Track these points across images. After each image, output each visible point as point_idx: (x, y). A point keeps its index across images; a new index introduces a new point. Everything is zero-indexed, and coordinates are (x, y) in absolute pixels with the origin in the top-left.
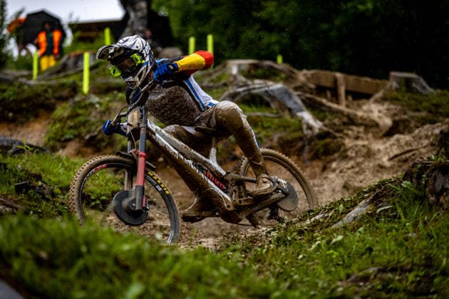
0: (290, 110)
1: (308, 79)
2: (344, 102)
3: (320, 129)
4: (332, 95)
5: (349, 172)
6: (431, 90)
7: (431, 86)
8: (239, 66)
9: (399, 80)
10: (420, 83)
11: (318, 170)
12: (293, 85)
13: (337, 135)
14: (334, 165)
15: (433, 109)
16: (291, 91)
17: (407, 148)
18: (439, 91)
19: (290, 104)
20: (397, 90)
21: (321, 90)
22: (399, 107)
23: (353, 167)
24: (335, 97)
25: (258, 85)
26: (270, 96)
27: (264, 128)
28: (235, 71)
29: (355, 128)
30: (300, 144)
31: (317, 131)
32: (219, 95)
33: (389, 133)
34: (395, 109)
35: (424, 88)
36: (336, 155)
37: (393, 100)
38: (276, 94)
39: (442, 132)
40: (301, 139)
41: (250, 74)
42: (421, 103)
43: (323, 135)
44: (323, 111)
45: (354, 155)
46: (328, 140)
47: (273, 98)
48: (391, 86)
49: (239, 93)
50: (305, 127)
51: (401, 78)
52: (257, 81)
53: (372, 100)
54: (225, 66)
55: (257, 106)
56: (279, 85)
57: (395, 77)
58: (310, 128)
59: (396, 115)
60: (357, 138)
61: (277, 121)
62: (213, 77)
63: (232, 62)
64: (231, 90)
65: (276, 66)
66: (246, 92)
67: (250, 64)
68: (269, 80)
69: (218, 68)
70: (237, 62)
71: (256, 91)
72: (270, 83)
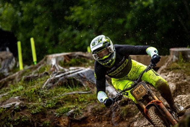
8: (57, 58)
9: (177, 54)
14: (136, 124)
20: (177, 61)
22: (179, 75)
25: (72, 71)
26: (82, 78)
27: (80, 103)
28: (54, 62)
32: (43, 82)
34: (177, 76)
36: (136, 116)
37: (175, 69)
38: (86, 75)
41: (65, 64)
46: (127, 106)
47: (84, 79)
48: (172, 59)
49: (58, 79)
51: (179, 52)
52: (71, 68)
53: (159, 71)
54: (46, 60)
56: (88, 69)
57: (173, 52)
61: (89, 96)
62: (38, 69)
63: (50, 56)
64: (52, 77)
65: (84, 55)
66: (63, 77)
67: (65, 56)
68: (82, 66)
69: (42, 61)
70: (54, 55)
71: (71, 75)
72: (81, 68)
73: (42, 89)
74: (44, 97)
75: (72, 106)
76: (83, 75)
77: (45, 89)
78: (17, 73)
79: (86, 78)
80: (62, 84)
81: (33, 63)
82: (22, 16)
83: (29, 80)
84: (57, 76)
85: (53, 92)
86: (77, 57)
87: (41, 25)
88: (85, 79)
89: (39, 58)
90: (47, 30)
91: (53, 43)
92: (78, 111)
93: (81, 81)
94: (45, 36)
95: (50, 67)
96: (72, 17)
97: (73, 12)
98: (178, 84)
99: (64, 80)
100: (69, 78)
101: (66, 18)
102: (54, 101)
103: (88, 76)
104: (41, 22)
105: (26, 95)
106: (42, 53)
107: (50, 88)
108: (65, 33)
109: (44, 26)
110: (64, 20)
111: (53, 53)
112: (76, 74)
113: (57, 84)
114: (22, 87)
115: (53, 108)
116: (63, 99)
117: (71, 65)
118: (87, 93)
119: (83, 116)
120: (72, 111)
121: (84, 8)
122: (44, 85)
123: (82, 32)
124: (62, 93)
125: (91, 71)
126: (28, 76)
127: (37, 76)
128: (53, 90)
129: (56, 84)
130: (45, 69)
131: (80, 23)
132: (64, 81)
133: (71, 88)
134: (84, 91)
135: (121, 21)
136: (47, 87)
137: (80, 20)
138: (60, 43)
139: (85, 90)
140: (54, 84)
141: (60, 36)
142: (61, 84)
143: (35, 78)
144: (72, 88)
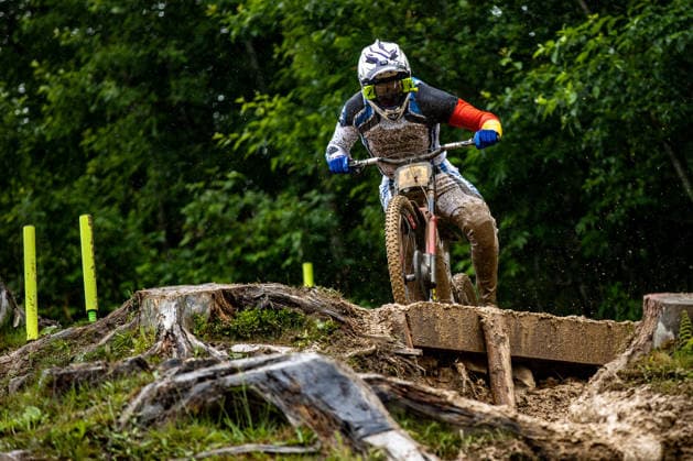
0: (346, 429)
1: (396, 330)
4: (474, 377)
8: (182, 302)
12: (351, 352)
16: (346, 370)
19: (345, 411)
20: (668, 347)
25: (245, 362)
26: (284, 390)
28: (169, 318)
32: (123, 397)
34: (670, 408)
37: (660, 378)
38: (300, 381)
41: (215, 329)
44: (446, 427)
47: (293, 395)
48: (651, 338)
49: (186, 387)
52: (238, 347)
53: (594, 384)
54: (136, 308)
56: (310, 356)
57: (658, 306)
59: (672, 422)
63: (154, 293)
66: (208, 382)
67: (213, 296)
70: (171, 291)
71: (239, 377)
72: (283, 350)
73: (119, 424)
76: (291, 379)
77: (129, 425)
78: (14, 354)
79: (303, 392)
80: (201, 409)
83: (69, 384)
84: (182, 378)
85: (164, 442)
86: (265, 301)
88: (297, 397)
90: (138, 180)
91: (162, 238)
93: (279, 401)
95: (153, 337)
96: (245, 136)
98: (671, 441)
99: (210, 394)
100: (232, 386)
103: (311, 386)
105: (53, 447)
106: (119, 278)
108: (211, 201)
112: (260, 374)
113: (183, 409)
114: (39, 411)
117: (240, 337)
118: (303, 454)
121: (297, 102)
122: (130, 411)
123: (281, 199)
124: (199, 445)
125: (324, 365)
126: (64, 371)
127: (102, 372)
128: (166, 432)
129: (177, 408)
130: (131, 345)
132: (213, 399)
133: (235, 429)
134: (288, 445)
136: (139, 418)
139: (294, 440)
140: (167, 407)
142: (196, 411)
143: (93, 380)
144: (241, 429)
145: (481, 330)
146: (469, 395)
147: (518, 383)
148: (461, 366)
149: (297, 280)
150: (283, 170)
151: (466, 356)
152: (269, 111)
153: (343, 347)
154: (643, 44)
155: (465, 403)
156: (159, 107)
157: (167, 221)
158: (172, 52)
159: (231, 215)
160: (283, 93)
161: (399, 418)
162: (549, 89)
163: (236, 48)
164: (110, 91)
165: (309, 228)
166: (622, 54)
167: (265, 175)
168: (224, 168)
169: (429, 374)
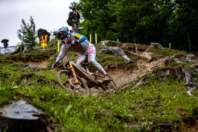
0: (120, 55)
1: (126, 46)
2: (137, 53)
3: (130, 61)
4: (134, 51)
5: (139, 73)
6: (163, 48)
7: (163, 47)
8: (105, 42)
10: (160, 46)
11: (129, 73)
12: (121, 48)
13: (135, 62)
14: (134, 71)
15: (164, 53)
16: (121, 49)
17: (156, 65)
18: (165, 48)
19: (120, 53)
20: (153, 48)
21: (130, 49)
22: (153, 53)
23: (140, 72)
24: (135, 51)
25: (111, 48)
26: (114, 51)
27: (113, 61)
28: (104, 44)
29: (140, 60)
30: (124, 65)
31: (129, 61)
33: (151, 61)
35: (161, 47)
37: (152, 51)
38: (116, 50)
39: (166, 60)
40: (124, 64)
41: (108, 45)
42: (160, 52)
43: (131, 62)
44: (130, 55)
45: (140, 68)
46: (132, 64)
47: (115, 52)
48: (151, 47)
49: (105, 50)
50: (125, 60)
51: (154, 44)
52: (110, 47)
53: (145, 51)
54: (101, 43)
55: (110, 54)
56: (117, 48)
57: (152, 44)
58: (127, 60)
59: (152, 56)
60: (141, 63)
61: (116, 58)
62: (97, 46)
63: (102, 41)
64: (102, 50)
65: (116, 42)
66: (107, 50)
67: (108, 42)
68: (115, 47)
69: (99, 43)
70: (104, 41)
71: (110, 50)
72: (114, 47)
74: (99, 57)
75: (109, 62)
77: (99, 54)
81: (95, 43)
82: (92, 25)
86: (113, 43)
87: (100, 29)
89: (98, 42)
90: (102, 31)
91: (104, 36)
92: (112, 64)
94: (101, 33)
95: (102, 46)
96: (112, 27)
97: (113, 25)
101: (110, 27)
102: (103, 59)
104: (100, 28)
106: (99, 40)
107: (101, 54)
108: (109, 33)
109: (100, 30)
110: (109, 27)
111: (103, 40)
112: (112, 50)
115: (102, 62)
116: (106, 59)
117: (110, 46)
119: (113, 66)
120: (109, 64)
121: (117, 23)
123: (116, 33)
124: (106, 56)
125: (119, 49)
128: (103, 55)
130: (100, 46)
131: (115, 30)
132: (107, 52)
135: (132, 30)
137: (115, 28)
138: (106, 37)
139: (115, 56)
141: (106, 34)
145: (134, 46)
146: (133, 52)
147: (138, 51)
148: (132, 50)
149: (116, 41)
150: (116, 30)
151: (133, 49)
152: (115, 24)
153: (121, 47)
154: (152, 19)
155: (132, 53)
156: (104, 24)
157: (104, 35)
158: (106, 18)
159: (110, 34)
160: (116, 22)
161: (126, 54)
162: (142, 23)
163: (112, 18)
164: (99, 22)
165: (119, 36)
166: (150, 19)
167: (114, 31)
168: (110, 30)
169: (129, 50)
